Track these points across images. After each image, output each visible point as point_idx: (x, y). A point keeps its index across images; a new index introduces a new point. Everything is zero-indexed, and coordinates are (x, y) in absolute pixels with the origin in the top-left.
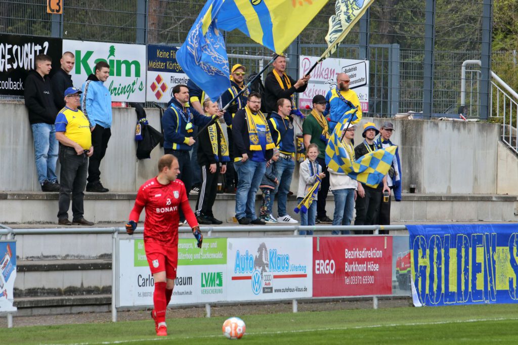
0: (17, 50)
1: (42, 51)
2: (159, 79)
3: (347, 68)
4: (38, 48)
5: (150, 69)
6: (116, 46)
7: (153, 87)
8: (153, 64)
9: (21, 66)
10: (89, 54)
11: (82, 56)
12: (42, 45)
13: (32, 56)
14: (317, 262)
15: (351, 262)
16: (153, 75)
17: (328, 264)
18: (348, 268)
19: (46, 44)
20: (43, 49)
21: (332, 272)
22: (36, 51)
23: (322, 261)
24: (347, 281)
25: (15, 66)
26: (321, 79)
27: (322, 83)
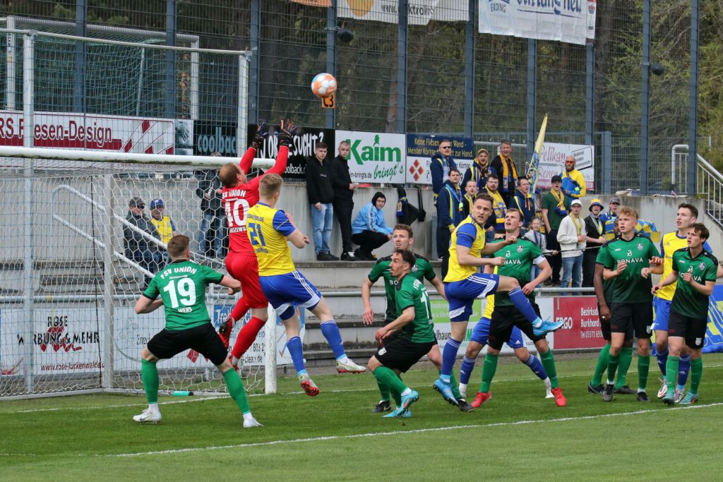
0: (297, 140)
1: (318, 141)
2: (416, 163)
3: (576, 152)
4: (315, 137)
5: (409, 155)
6: (380, 135)
7: (412, 170)
8: (411, 151)
9: (301, 153)
10: (357, 142)
11: (352, 143)
12: (318, 135)
13: (309, 145)
14: (557, 319)
15: (586, 318)
16: (411, 160)
17: (567, 321)
18: (583, 324)
19: (321, 134)
20: (319, 138)
21: (570, 328)
22: (313, 141)
23: (561, 318)
24: (583, 335)
25: (296, 153)
26: (554, 162)
27: (555, 165)
